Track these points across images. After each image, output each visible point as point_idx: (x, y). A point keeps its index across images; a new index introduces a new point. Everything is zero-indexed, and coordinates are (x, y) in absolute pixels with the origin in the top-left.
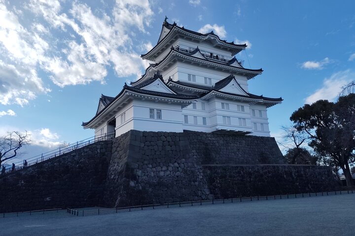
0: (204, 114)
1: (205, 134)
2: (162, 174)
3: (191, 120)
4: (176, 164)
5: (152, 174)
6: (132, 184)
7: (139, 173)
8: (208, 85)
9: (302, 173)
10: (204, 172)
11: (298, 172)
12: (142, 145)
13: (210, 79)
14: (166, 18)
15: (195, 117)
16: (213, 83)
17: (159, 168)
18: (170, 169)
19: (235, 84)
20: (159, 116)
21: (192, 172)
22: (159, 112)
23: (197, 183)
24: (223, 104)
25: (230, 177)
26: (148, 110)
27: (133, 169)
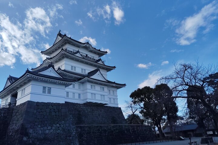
0: (79, 92)
1: (79, 104)
2: (47, 132)
3: (71, 95)
4: (58, 125)
5: (40, 132)
6: (25, 139)
7: (31, 131)
8: (83, 73)
9: (136, 130)
10: (76, 130)
11: (133, 129)
12: (35, 111)
13: (85, 70)
14: (60, 31)
15: (74, 93)
16: (87, 72)
17: (45, 128)
18: (53, 128)
19: (100, 74)
20: (49, 92)
21: (68, 130)
22: (50, 89)
23: (71, 138)
24: (91, 85)
25: (93, 133)
26: (42, 88)
27: (26, 129)
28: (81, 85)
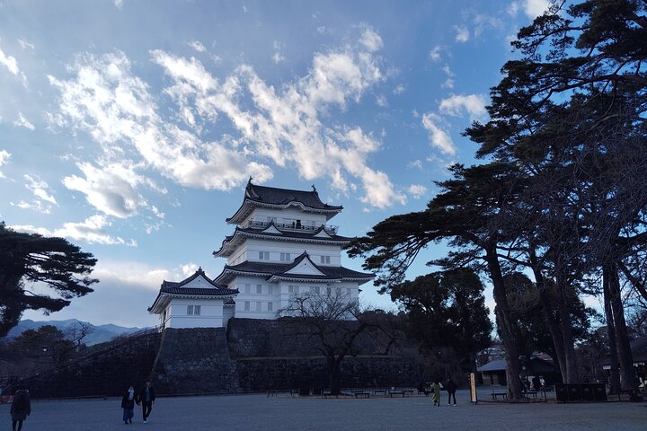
0: (270, 299)
1: (269, 321)
2: (191, 368)
3: (253, 306)
4: (208, 359)
5: (182, 369)
6: (160, 377)
7: (169, 367)
8: (285, 262)
9: (369, 366)
10: (237, 366)
11: (362, 365)
12: (176, 342)
13: (288, 254)
14: (251, 179)
15: (259, 302)
16: (293, 258)
17: (189, 363)
18: (201, 363)
19: (308, 263)
20: (198, 312)
21: (224, 366)
22: (198, 308)
23: (227, 377)
24: (290, 286)
25: (268, 370)
26: (186, 307)
27: (163, 364)
28: (274, 286)
